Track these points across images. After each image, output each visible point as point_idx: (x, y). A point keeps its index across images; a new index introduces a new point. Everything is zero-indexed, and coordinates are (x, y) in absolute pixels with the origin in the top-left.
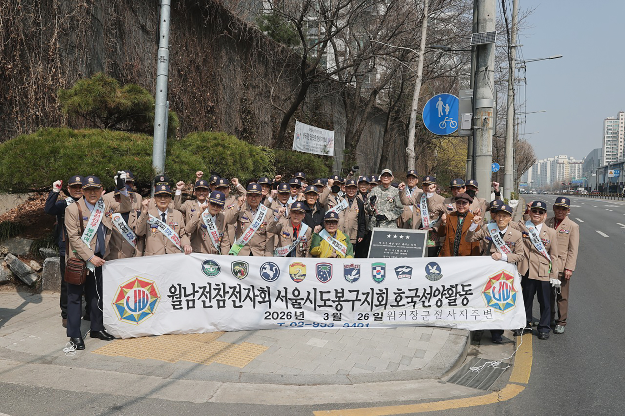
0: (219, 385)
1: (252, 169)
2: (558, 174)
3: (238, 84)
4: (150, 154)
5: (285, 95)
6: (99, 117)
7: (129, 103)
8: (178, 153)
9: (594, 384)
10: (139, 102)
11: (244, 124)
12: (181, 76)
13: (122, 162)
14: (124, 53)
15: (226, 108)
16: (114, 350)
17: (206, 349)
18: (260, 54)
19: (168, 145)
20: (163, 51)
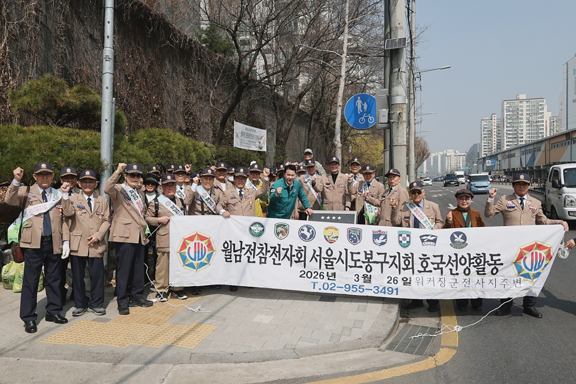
0: (170, 368)
1: (196, 161)
2: (447, 165)
3: (181, 89)
4: (98, 148)
5: (222, 99)
6: (50, 116)
7: (78, 103)
8: (125, 147)
9: (516, 343)
10: (87, 101)
11: (187, 125)
12: (128, 80)
13: (71, 155)
14: (73, 59)
15: (171, 110)
16: (64, 338)
17: (156, 332)
18: (199, 63)
19: (115, 139)
20: (108, 51)
